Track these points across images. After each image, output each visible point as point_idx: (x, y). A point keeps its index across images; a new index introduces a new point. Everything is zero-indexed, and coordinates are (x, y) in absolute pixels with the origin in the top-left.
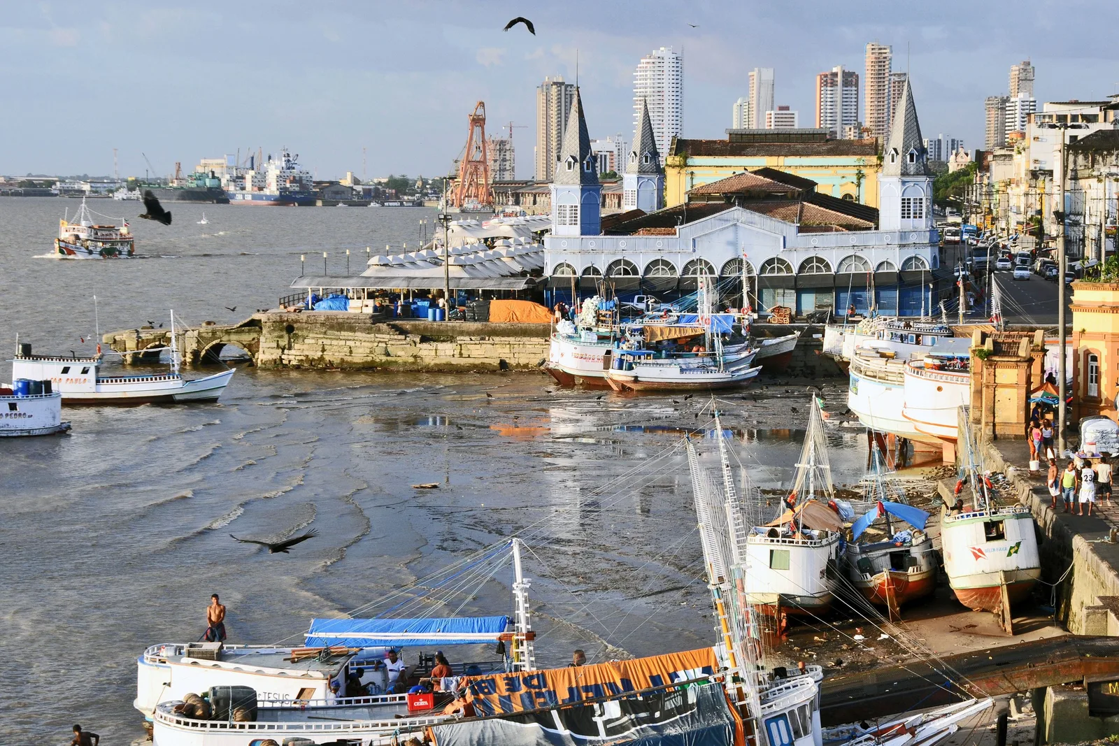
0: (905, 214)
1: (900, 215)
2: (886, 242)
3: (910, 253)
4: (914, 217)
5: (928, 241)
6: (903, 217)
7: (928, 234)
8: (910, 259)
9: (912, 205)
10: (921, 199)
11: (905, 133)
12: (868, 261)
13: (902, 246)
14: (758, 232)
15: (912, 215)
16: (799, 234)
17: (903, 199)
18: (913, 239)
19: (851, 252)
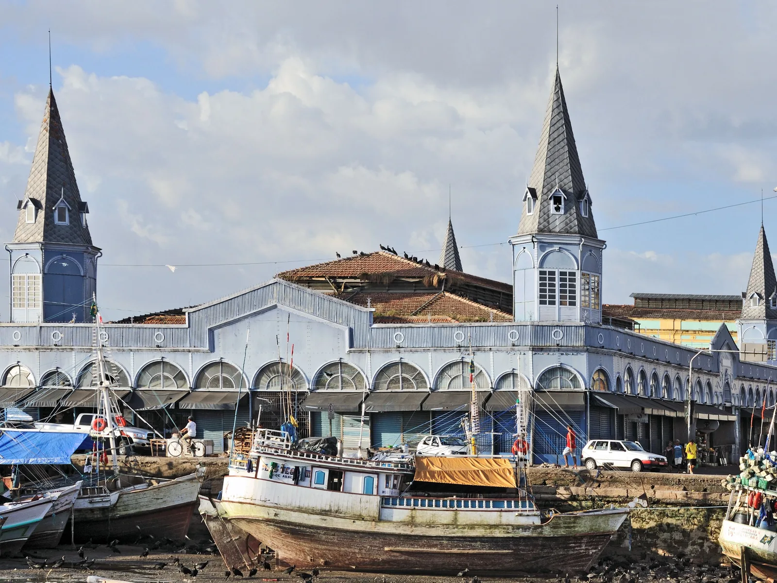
0: (545, 298)
1: (537, 300)
2: (511, 340)
3: (551, 361)
4: (561, 303)
5: (580, 343)
6: (542, 303)
7: (582, 332)
8: (551, 372)
9: (557, 282)
10: (573, 274)
11: (548, 164)
12: (484, 371)
13: (536, 349)
14: (310, 322)
15: (557, 300)
16: (375, 326)
17: (541, 273)
18: (557, 337)
19: (456, 357)
